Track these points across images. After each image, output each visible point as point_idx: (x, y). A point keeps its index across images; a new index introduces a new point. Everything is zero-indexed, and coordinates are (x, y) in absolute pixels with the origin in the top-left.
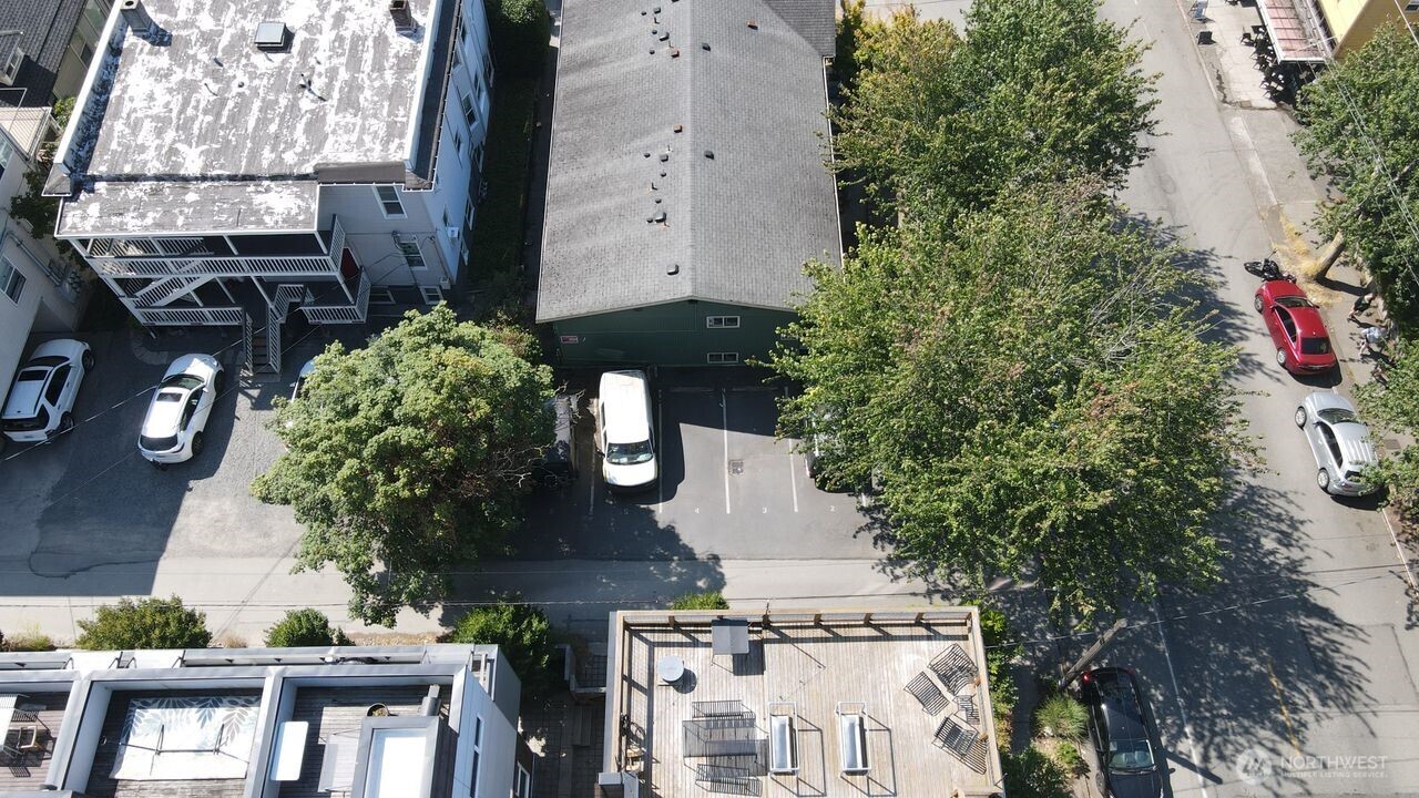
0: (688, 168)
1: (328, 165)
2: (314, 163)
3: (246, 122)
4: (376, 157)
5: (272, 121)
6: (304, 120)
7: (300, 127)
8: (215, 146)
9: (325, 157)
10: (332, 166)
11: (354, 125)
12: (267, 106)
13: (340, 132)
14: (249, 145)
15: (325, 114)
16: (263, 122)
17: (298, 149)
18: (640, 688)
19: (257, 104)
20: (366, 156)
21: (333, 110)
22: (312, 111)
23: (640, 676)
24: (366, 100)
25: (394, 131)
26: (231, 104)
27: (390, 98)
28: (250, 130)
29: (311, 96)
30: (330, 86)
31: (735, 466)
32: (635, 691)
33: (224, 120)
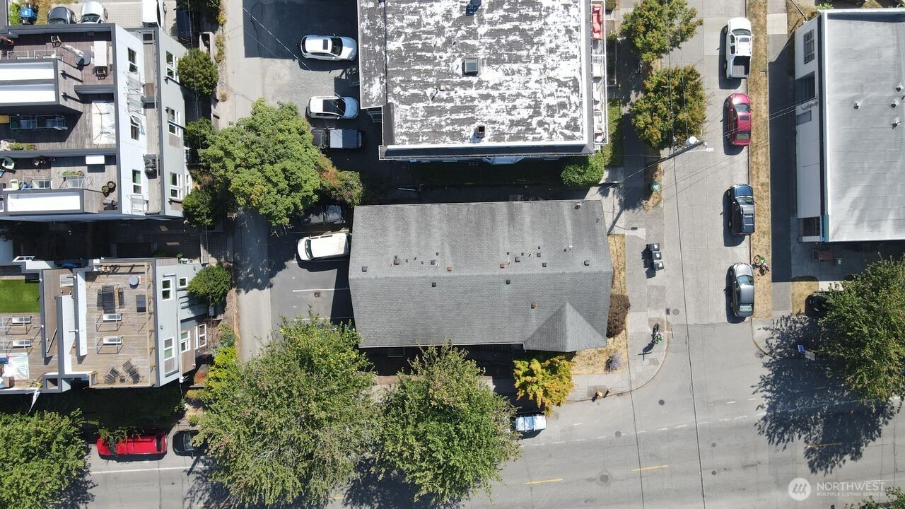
0: (424, 275)
1: (393, 109)
2: (394, 102)
3: (419, 65)
4: (397, 130)
5: (419, 77)
6: (419, 92)
7: (416, 91)
8: (403, 53)
9: (397, 106)
10: (392, 110)
11: (417, 117)
12: (428, 73)
13: (413, 111)
14: (404, 69)
15: (423, 102)
16: (418, 72)
17: (402, 93)
18: (131, 269)
19: (429, 67)
20: (398, 125)
21: (426, 105)
22: (425, 95)
23: (135, 270)
24: (432, 120)
25: (413, 137)
26: (429, 55)
27: (434, 131)
28: (413, 68)
29: (435, 93)
30: (441, 100)
31: (317, 294)
32: (130, 268)
33: (418, 54)
